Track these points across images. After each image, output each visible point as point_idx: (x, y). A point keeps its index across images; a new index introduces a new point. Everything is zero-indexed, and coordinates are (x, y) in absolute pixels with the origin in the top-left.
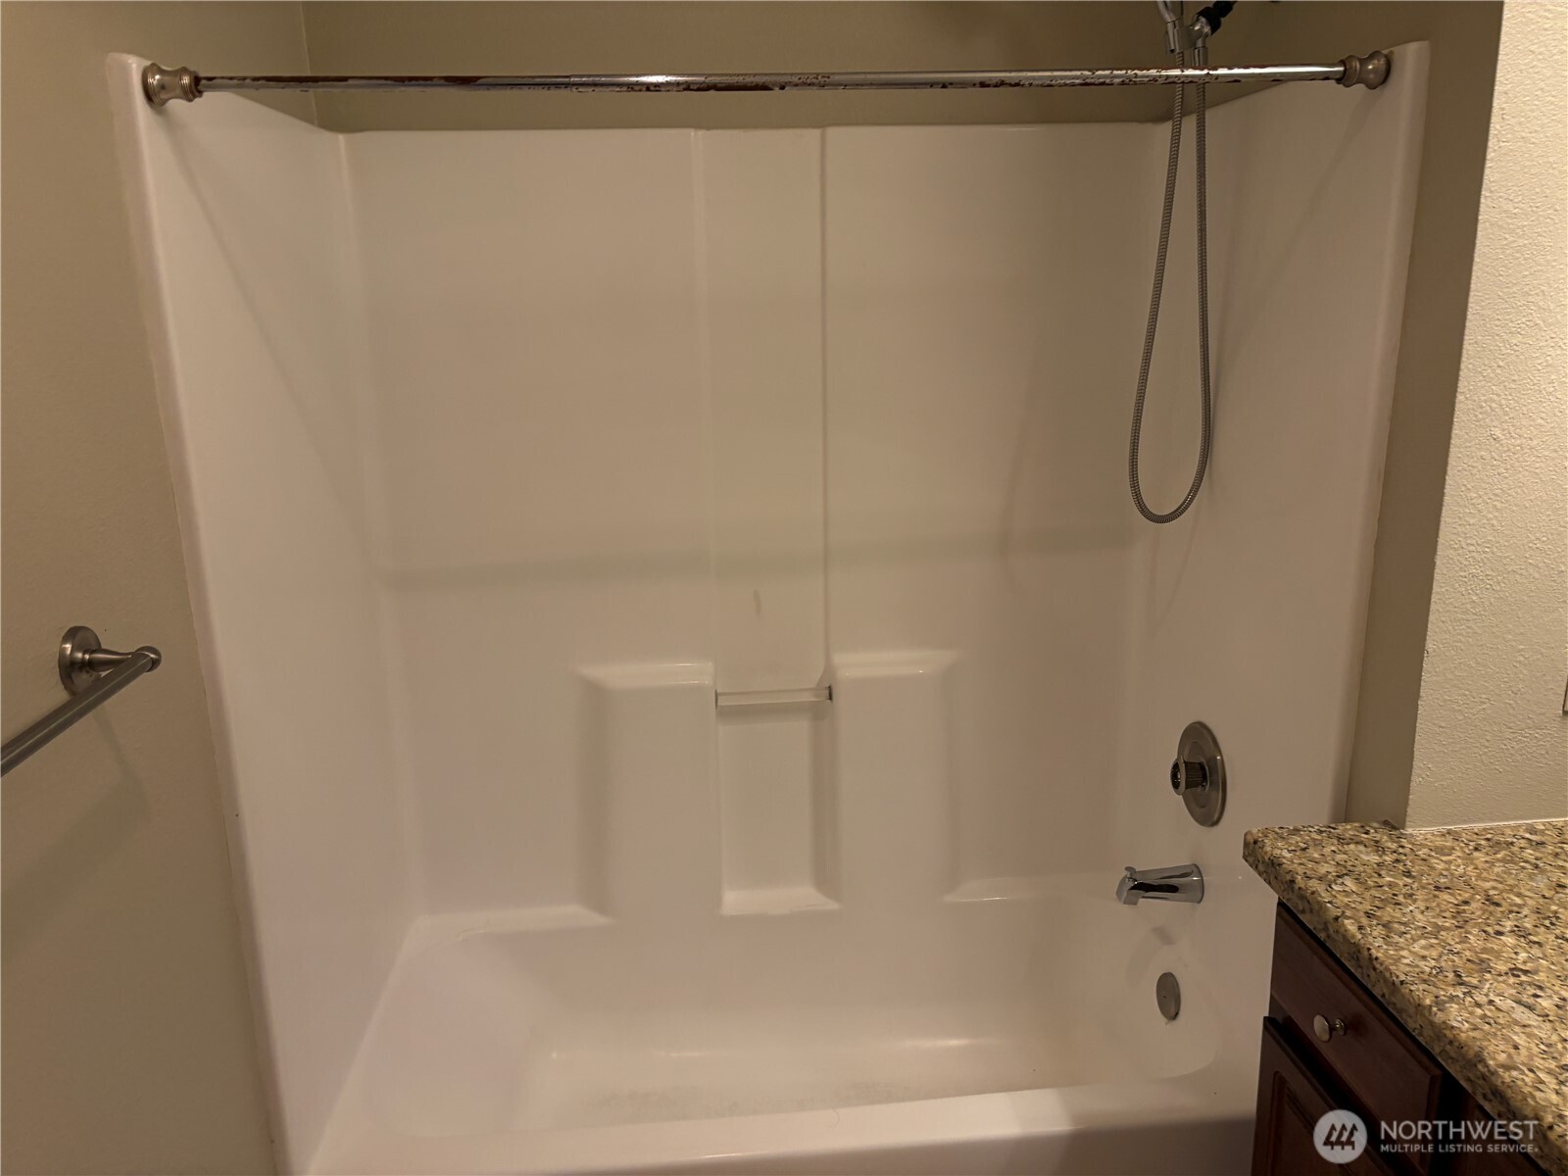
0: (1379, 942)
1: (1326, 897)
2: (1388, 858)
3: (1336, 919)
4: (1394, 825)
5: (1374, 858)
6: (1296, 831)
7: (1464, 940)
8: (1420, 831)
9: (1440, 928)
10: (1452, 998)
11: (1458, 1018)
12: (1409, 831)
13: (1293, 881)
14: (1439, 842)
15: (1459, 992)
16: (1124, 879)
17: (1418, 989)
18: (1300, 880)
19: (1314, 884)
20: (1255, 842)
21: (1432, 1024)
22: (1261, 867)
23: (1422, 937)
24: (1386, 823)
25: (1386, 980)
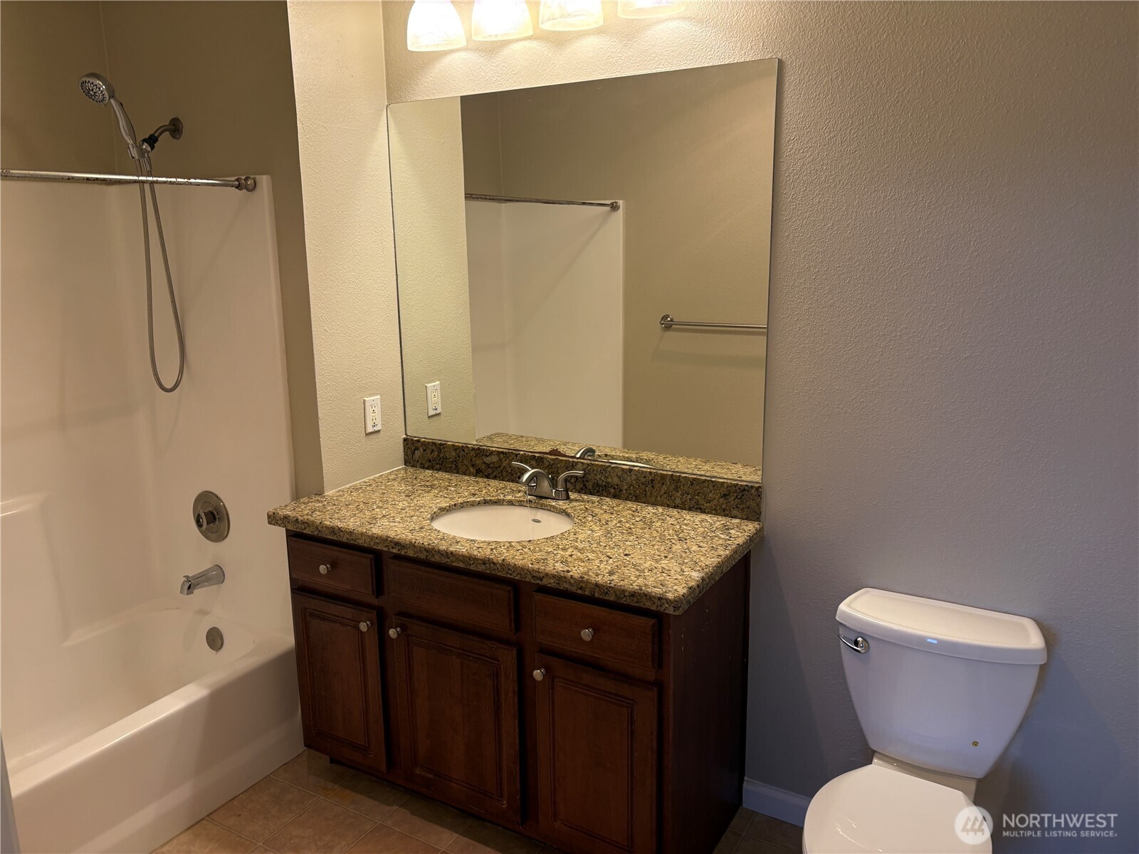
0: (339, 523)
1: (312, 519)
2: (326, 503)
3: (321, 523)
4: (320, 493)
5: (321, 504)
6: (286, 506)
7: (365, 514)
8: (329, 493)
9: (355, 514)
10: (371, 528)
11: (375, 531)
12: (326, 494)
13: (297, 520)
14: (338, 494)
15: (372, 525)
16: (184, 582)
17: (360, 529)
18: (300, 518)
19: (306, 517)
20: (274, 514)
21: (369, 536)
22: (280, 522)
23: (351, 517)
24: (316, 494)
25: (347, 532)
